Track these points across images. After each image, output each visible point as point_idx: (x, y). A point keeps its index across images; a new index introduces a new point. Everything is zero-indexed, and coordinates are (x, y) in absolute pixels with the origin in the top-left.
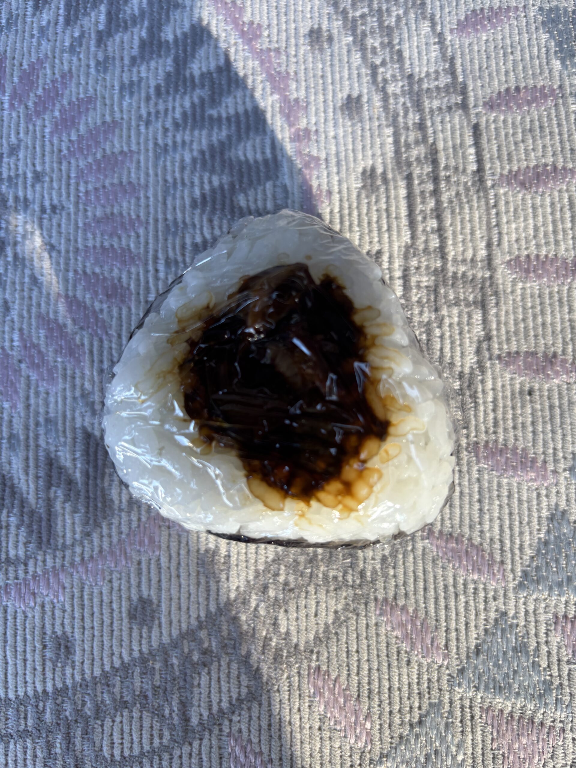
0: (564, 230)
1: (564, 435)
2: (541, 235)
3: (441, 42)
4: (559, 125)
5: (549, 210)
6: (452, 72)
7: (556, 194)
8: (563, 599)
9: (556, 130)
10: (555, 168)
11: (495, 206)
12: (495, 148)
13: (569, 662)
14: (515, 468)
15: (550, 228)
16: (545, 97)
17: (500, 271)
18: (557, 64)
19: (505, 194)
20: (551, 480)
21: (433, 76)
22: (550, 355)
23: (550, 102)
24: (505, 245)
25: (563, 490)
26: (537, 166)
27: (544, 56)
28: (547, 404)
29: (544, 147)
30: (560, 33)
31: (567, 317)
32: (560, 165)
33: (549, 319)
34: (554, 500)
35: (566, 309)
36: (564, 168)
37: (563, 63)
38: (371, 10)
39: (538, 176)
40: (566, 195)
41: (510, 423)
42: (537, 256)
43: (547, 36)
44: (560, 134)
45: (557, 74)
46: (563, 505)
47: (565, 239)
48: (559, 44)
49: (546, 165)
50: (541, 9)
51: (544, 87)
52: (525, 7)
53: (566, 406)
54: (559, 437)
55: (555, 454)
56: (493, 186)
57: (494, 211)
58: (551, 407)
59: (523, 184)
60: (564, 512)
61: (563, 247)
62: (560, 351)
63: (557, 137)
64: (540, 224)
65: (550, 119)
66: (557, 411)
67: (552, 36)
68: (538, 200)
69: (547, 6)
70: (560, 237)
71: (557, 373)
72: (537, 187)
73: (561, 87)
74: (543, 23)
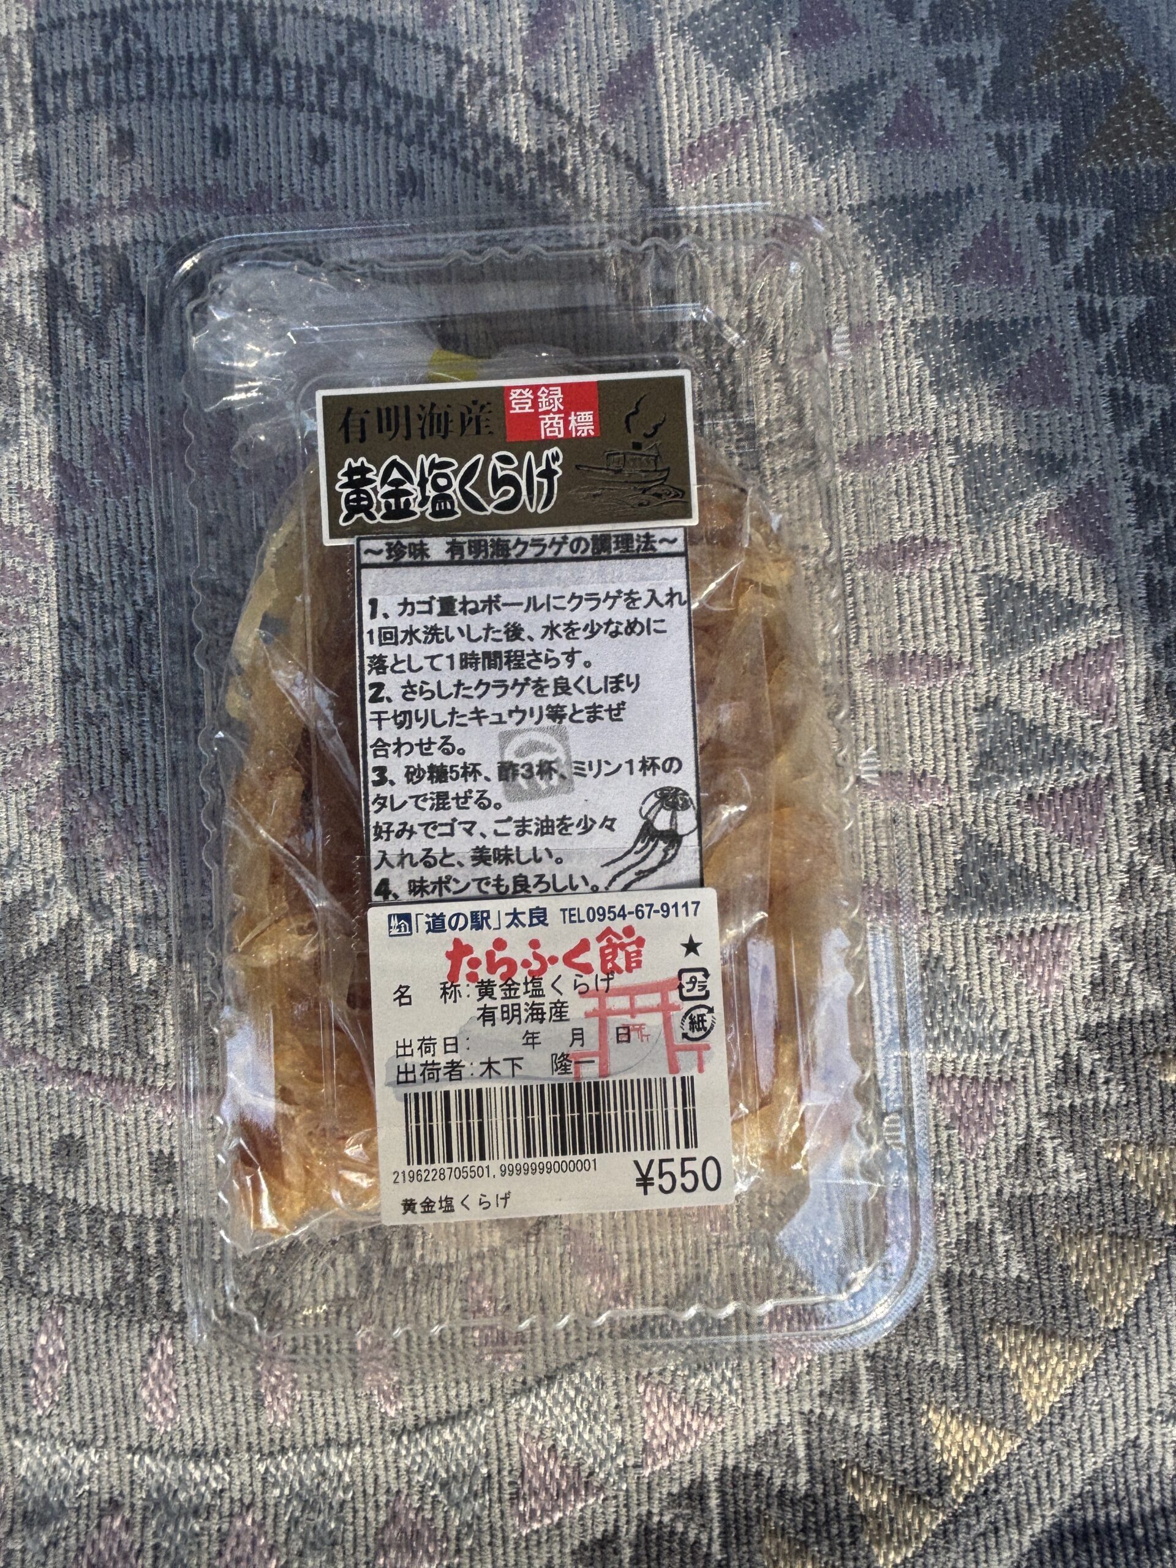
0: (935, 620)
1: (936, 869)
2: (908, 628)
3: (785, 380)
4: (932, 484)
5: (917, 594)
6: (799, 420)
7: (926, 574)
8: (939, 1056)
9: (929, 492)
10: (925, 541)
11: (852, 594)
12: (853, 518)
13: (947, 1127)
14: (879, 910)
15: (919, 618)
16: (915, 447)
17: (858, 675)
18: (931, 401)
19: (864, 578)
20: (923, 921)
21: (776, 427)
22: (919, 773)
23: (921, 454)
24: (864, 642)
25: (936, 932)
26: (903, 541)
27: (915, 390)
28: (915, 833)
29: (912, 514)
30: (937, 356)
31: (939, 727)
32: (931, 538)
33: (917, 733)
34: (926, 946)
35: (938, 717)
36: (936, 541)
37: (940, 399)
38: (696, 337)
39: (904, 553)
40: (938, 575)
41: (872, 857)
42: (903, 653)
43: (921, 361)
44: (934, 496)
45: (931, 413)
46: (937, 949)
47: (936, 632)
48: (936, 371)
49: (914, 538)
50: (913, 323)
51: (914, 433)
52: (893, 320)
53: (937, 835)
54: (930, 871)
55: (926, 892)
56: (849, 570)
57: (850, 600)
58: (920, 836)
59: (885, 565)
60: (939, 959)
61: (934, 640)
62: (930, 769)
63: (929, 500)
64: (906, 614)
65: (920, 477)
66: (928, 840)
67: (928, 362)
68: (904, 585)
69: (921, 319)
70: (931, 628)
71: (927, 796)
72: (903, 566)
73: (935, 432)
74: (916, 343)
